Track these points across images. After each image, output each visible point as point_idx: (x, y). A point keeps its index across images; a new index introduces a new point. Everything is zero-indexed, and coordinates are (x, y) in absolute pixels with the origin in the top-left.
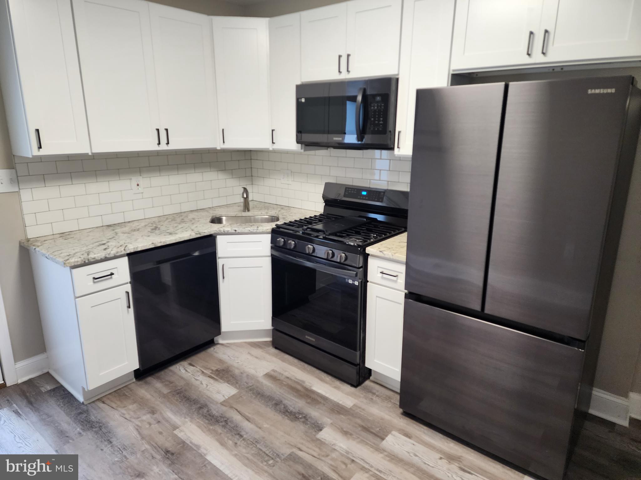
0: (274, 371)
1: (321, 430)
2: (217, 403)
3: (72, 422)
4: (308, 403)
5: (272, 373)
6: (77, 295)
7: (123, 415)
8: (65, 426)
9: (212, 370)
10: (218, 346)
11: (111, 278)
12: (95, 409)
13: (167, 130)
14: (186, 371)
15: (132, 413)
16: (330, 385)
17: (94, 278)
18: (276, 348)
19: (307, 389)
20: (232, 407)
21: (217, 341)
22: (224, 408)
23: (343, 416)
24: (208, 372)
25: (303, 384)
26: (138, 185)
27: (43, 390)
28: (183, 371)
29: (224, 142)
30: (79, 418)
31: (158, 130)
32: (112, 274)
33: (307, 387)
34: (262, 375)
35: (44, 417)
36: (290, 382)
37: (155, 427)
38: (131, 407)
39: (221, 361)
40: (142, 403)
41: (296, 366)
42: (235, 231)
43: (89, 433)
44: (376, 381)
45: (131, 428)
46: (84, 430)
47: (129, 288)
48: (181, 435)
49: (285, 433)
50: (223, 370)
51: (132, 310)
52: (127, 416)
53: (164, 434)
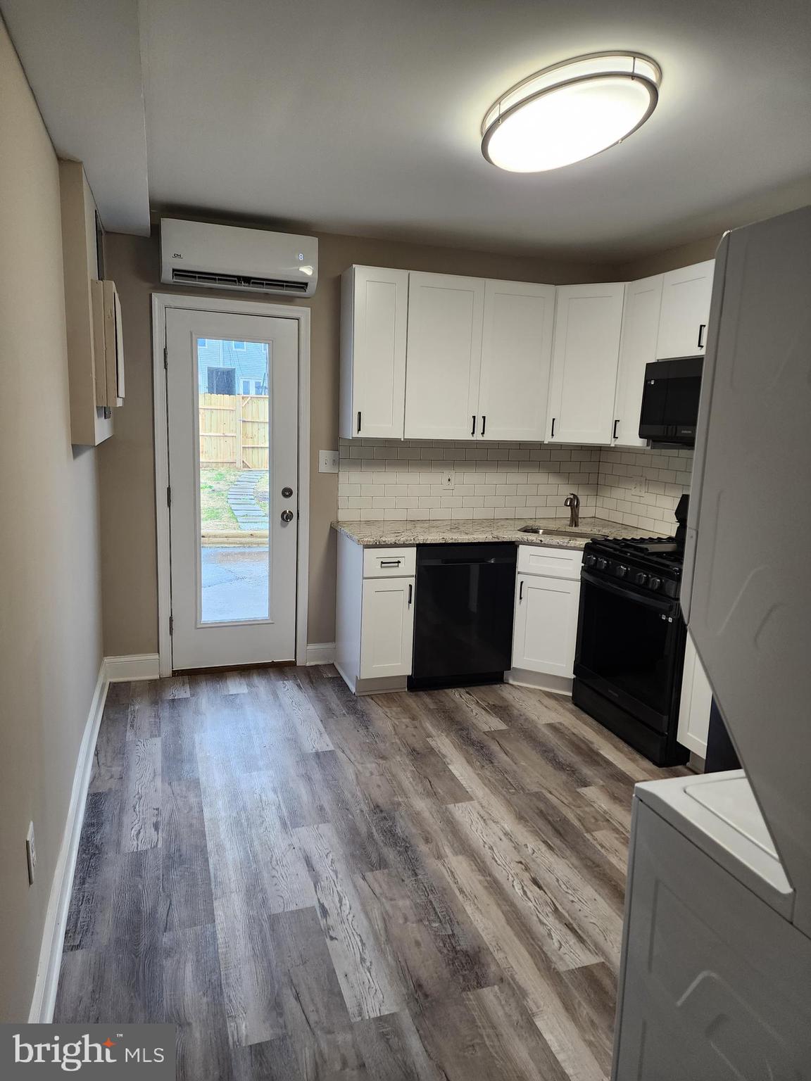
0: (561, 724)
1: (586, 786)
2: (480, 731)
3: (340, 705)
4: (586, 762)
5: (557, 725)
6: (365, 576)
7: (385, 713)
8: (334, 706)
9: (489, 703)
10: (507, 685)
11: (398, 566)
12: (363, 701)
13: (484, 418)
14: (461, 696)
15: (394, 714)
16: (626, 755)
17: (382, 563)
18: (576, 705)
19: (592, 750)
20: (494, 738)
21: (508, 680)
22: (485, 737)
23: (622, 785)
24: (483, 704)
25: (590, 744)
26: (449, 480)
27: (325, 676)
28: (458, 696)
29: (553, 435)
30: (347, 703)
31: (474, 417)
32: (399, 562)
33: (595, 749)
34: (544, 723)
35: (320, 695)
36: (574, 739)
37: (411, 729)
38: (395, 709)
39: (503, 698)
40: (407, 710)
41: (590, 727)
42: (541, 541)
43: (351, 716)
44: (693, 768)
45: (389, 724)
46: (348, 713)
47: (412, 581)
48: (433, 743)
49: (541, 775)
50: (501, 707)
51: (412, 605)
52: (389, 715)
53: (417, 737)
